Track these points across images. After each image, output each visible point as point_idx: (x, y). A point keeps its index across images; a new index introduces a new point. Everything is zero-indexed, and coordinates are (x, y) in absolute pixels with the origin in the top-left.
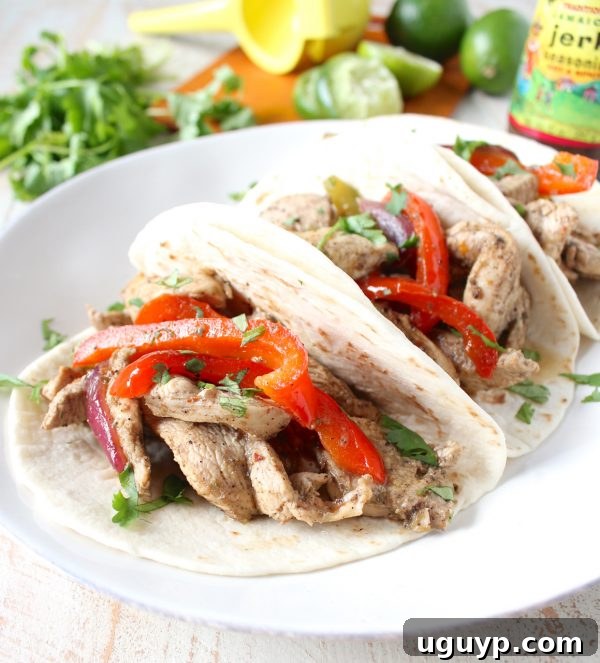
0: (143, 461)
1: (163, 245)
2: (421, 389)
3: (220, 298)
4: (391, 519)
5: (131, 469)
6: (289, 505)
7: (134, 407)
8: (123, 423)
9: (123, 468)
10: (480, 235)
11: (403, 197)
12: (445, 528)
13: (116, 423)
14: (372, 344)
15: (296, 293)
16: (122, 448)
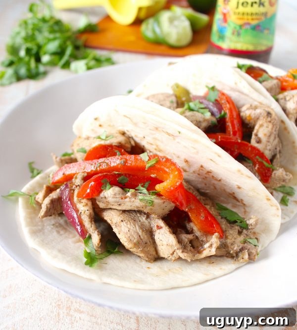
0: (96, 232)
1: (96, 119)
2: (239, 188)
3: (129, 146)
5: (90, 237)
6: (178, 251)
7: (90, 203)
8: (85, 212)
9: (85, 236)
10: (258, 111)
11: (216, 93)
12: (255, 260)
13: (81, 213)
14: (216, 164)
15: (174, 139)
16: (84, 226)
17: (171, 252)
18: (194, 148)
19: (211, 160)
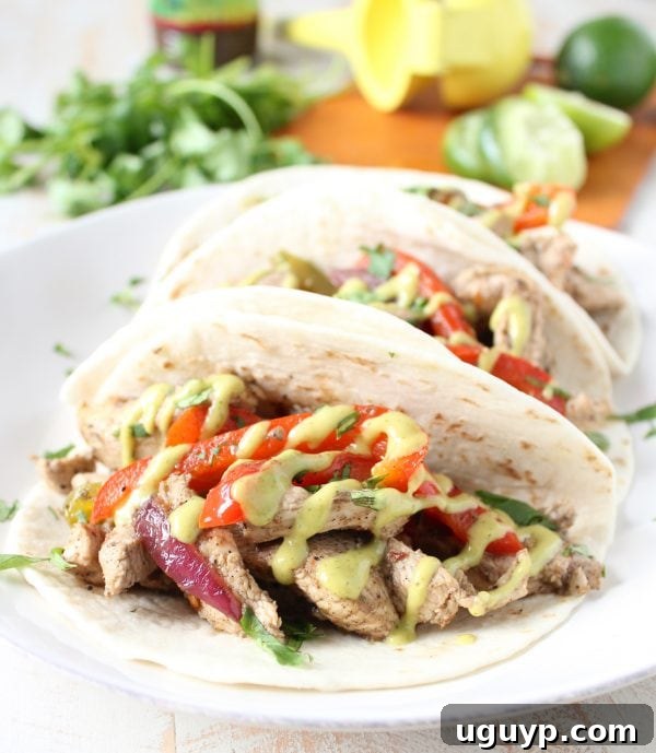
0: (264, 597)
1: (158, 351)
2: (526, 446)
3: (253, 401)
4: (544, 593)
5: (251, 612)
6: (457, 596)
8: (225, 558)
9: (241, 614)
11: (389, 258)
13: (216, 561)
14: (478, 406)
15: (374, 370)
16: (230, 589)
17: (442, 602)
18: (427, 383)
19: (465, 400)
